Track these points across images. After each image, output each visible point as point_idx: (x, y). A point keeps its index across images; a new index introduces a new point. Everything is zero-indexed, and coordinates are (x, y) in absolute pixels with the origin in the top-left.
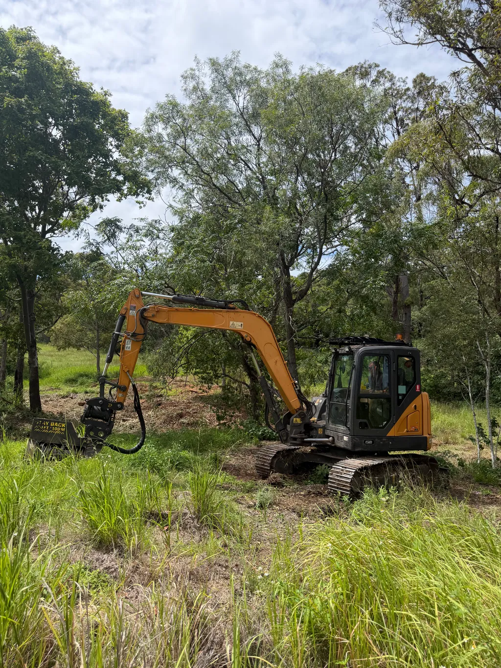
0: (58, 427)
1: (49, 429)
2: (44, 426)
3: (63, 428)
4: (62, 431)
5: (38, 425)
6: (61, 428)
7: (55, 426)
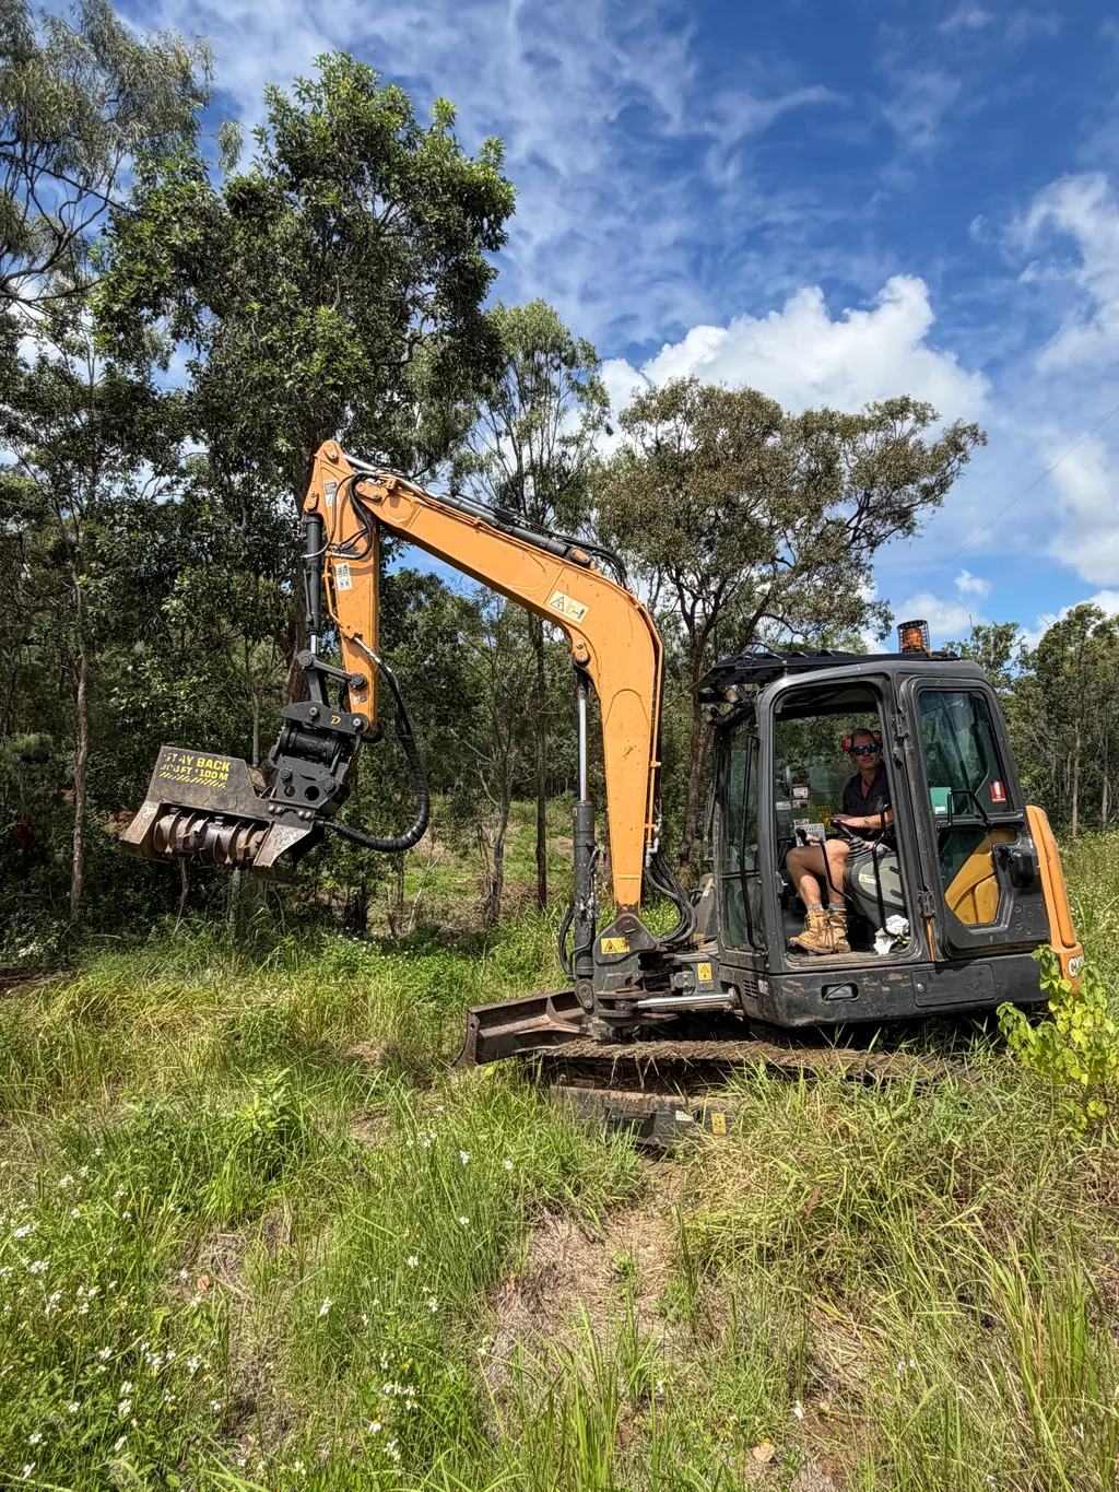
0: (212, 770)
1: (193, 774)
2: (181, 765)
3: (225, 772)
4: (220, 781)
5: (168, 763)
6: (219, 772)
7: (206, 769)
